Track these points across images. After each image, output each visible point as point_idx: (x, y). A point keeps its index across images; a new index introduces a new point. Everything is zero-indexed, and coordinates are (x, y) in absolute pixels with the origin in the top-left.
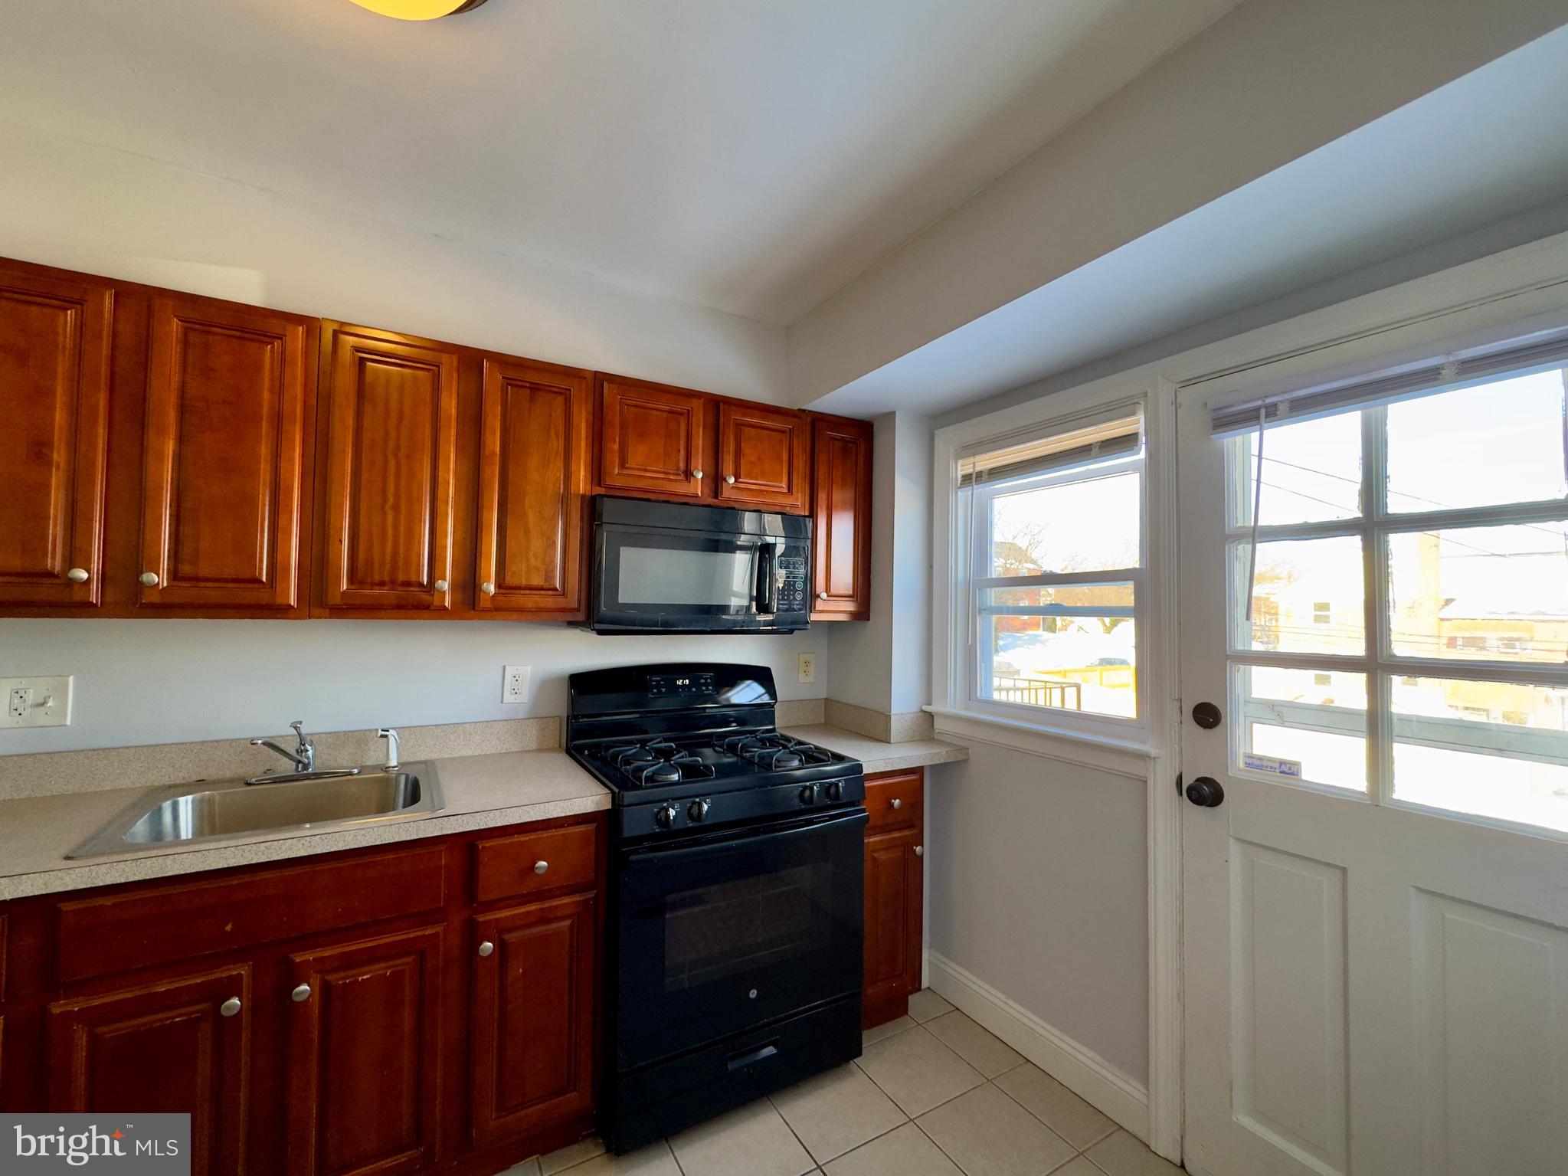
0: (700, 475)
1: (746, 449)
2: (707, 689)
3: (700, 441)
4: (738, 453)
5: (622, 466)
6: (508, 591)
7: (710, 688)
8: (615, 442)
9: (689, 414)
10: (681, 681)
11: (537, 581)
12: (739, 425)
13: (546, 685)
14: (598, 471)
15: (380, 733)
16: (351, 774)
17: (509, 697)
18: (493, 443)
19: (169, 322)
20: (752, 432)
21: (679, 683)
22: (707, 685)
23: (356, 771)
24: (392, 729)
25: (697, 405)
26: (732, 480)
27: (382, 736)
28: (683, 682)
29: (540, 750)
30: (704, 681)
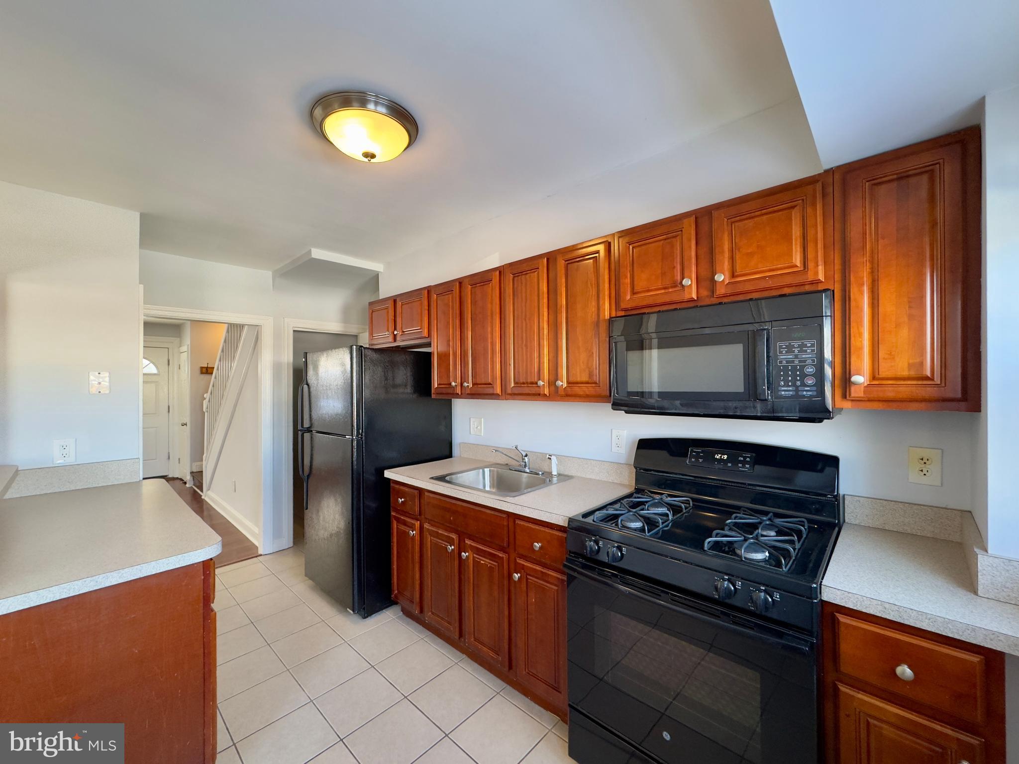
0: (689, 282)
2: (744, 466)
3: (693, 252)
4: (734, 250)
5: (633, 292)
6: (572, 385)
7: (747, 466)
8: (626, 277)
9: (682, 234)
10: (720, 455)
11: (587, 378)
12: (734, 223)
15: (548, 456)
16: (538, 474)
17: (615, 449)
19: (468, 287)
21: (718, 457)
22: (744, 463)
23: (540, 473)
24: (554, 455)
26: (721, 278)
27: (549, 458)
28: (721, 457)
30: (742, 459)
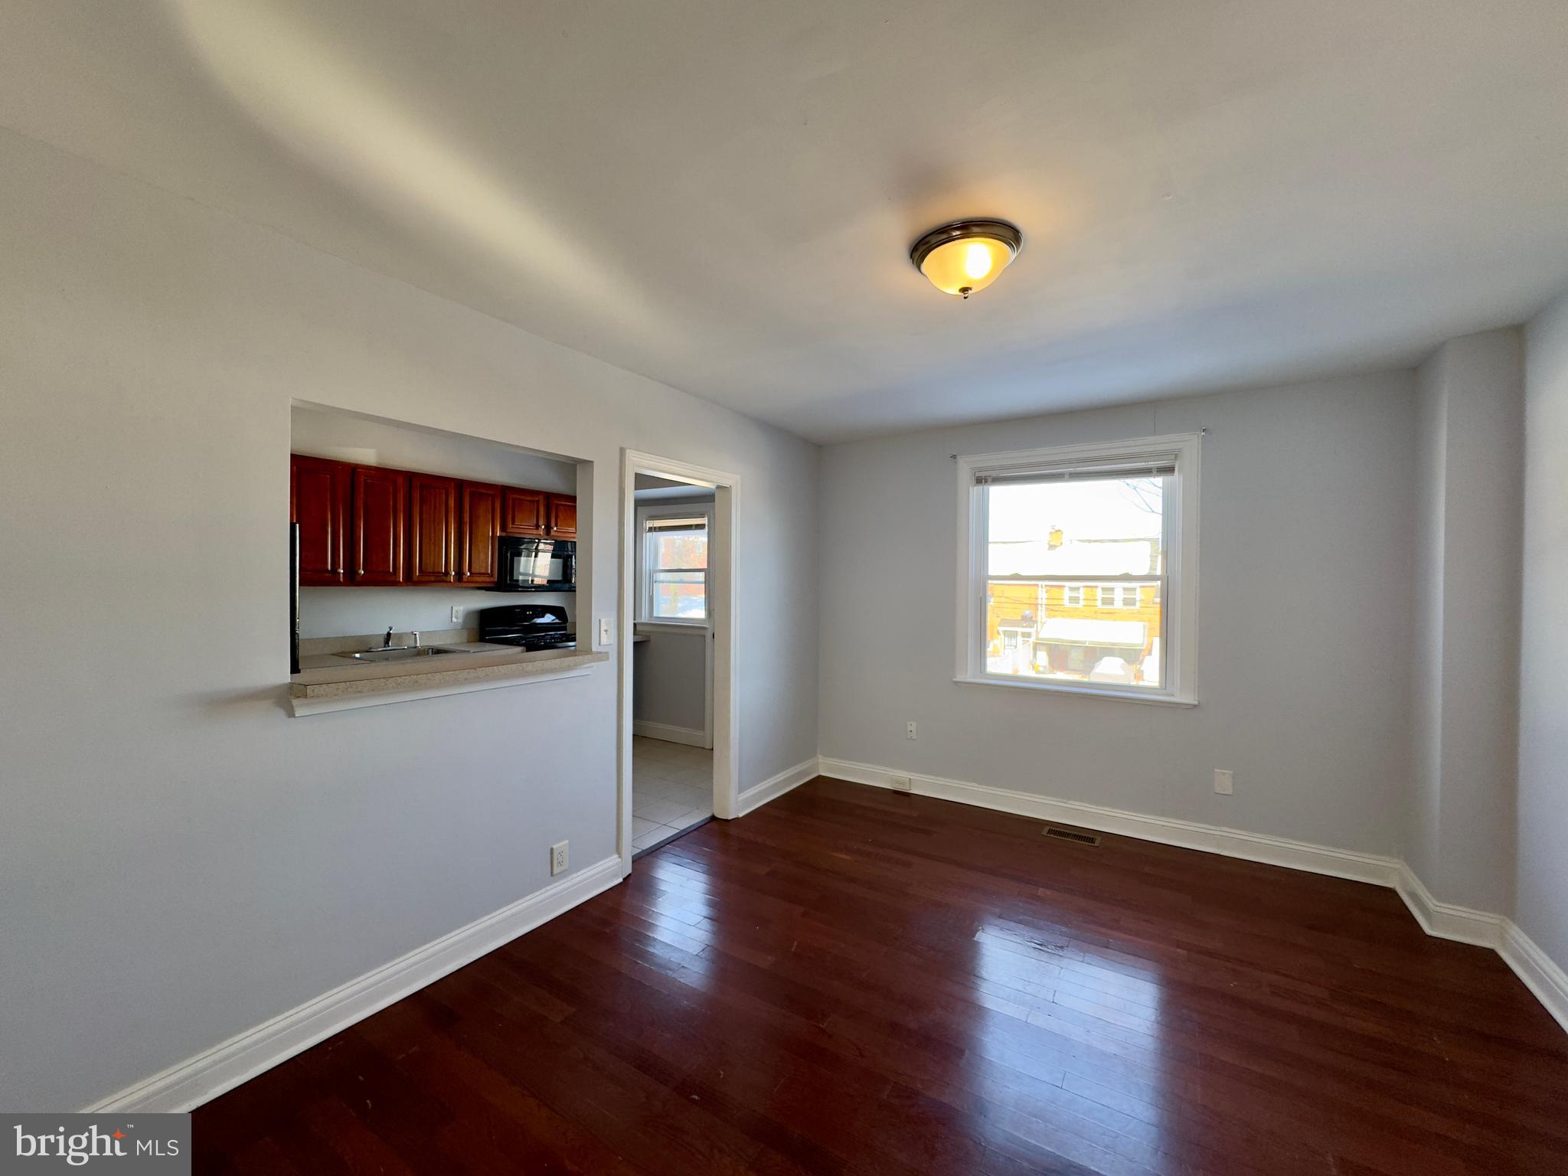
0: (543, 527)
1: (560, 515)
3: (542, 512)
4: (557, 517)
5: (513, 524)
6: (473, 575)
8: (510, 515)
9: (538, 501)
11: (483, 571)
12: (557, 505)
13: (469, 615)
14: (503, 528)
15: (415, 634)
17: (454, 620)
18: (467, 519)
20: (562, 508)
25: (541, 498)
26: (555, 529)
29: (469, 642)
